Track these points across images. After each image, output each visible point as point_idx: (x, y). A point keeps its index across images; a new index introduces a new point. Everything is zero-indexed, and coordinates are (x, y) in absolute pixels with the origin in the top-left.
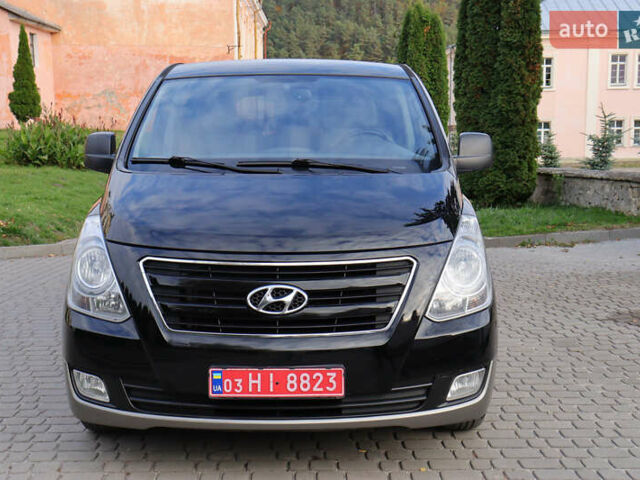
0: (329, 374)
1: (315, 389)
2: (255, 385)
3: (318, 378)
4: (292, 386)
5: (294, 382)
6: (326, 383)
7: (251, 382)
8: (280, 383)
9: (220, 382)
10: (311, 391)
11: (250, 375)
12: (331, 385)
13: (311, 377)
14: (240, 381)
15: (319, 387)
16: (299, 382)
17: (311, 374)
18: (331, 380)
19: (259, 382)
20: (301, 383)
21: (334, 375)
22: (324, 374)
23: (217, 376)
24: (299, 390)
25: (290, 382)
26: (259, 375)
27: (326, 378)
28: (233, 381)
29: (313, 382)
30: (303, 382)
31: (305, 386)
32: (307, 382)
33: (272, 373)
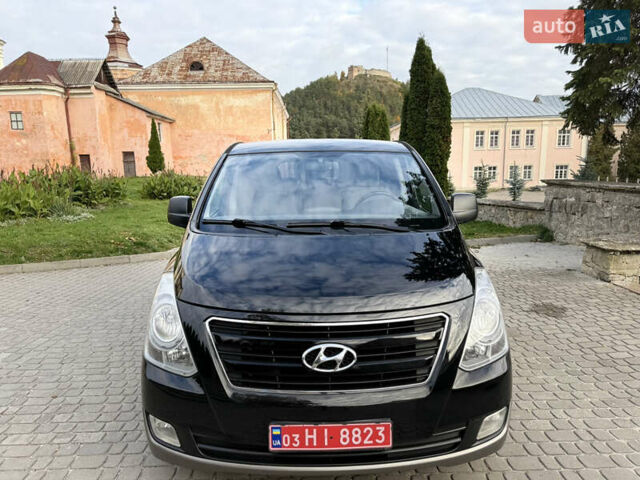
0: (378, 428)
1: (366, 442)
2: (311, 440)
3: (368, 432)
4: (345, 440)
5: (347, 436)
6: (375, 436)
7: (307, 437)
8: (334, 437)
10: (362, 444)
11: (307, 431)
12: (380, 438)
13: (362, 431)
14: (297, 436)
15: (370, 439)
16: (351, 436)
17: (362, 428)
18: (380, 434)
19: (314, 437)
20: (352, 436)
21: (383, 429)
22: (373, 428)
23: (277, 432)
24: (351, 444)
25: (343, 436)
26: (315, 431)
27: (376, 432)
28: (291, 436)
29: (364, 436)
30: (355, 436)
31: (357, 439)
32: (358, 436)
33: (326, 428)
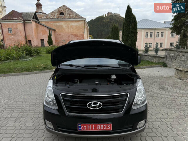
0: (108, 125)
1: (105, 129)
2: (89, 128)
3: (105, 126)
6: (107, 127)
8: (96, 127)
9: (80, 127)
10: (103, 129)
11: (88, 125)
12: (109, 128)
13: (103, 126)
16: (100, 127)
18: (109, 127)
21: (109, 125)
23: (80, 126)
24: (100, 129)
25: (98, 127)
26: (90, 125)
28: (84, 127)
33: (93, 125)
